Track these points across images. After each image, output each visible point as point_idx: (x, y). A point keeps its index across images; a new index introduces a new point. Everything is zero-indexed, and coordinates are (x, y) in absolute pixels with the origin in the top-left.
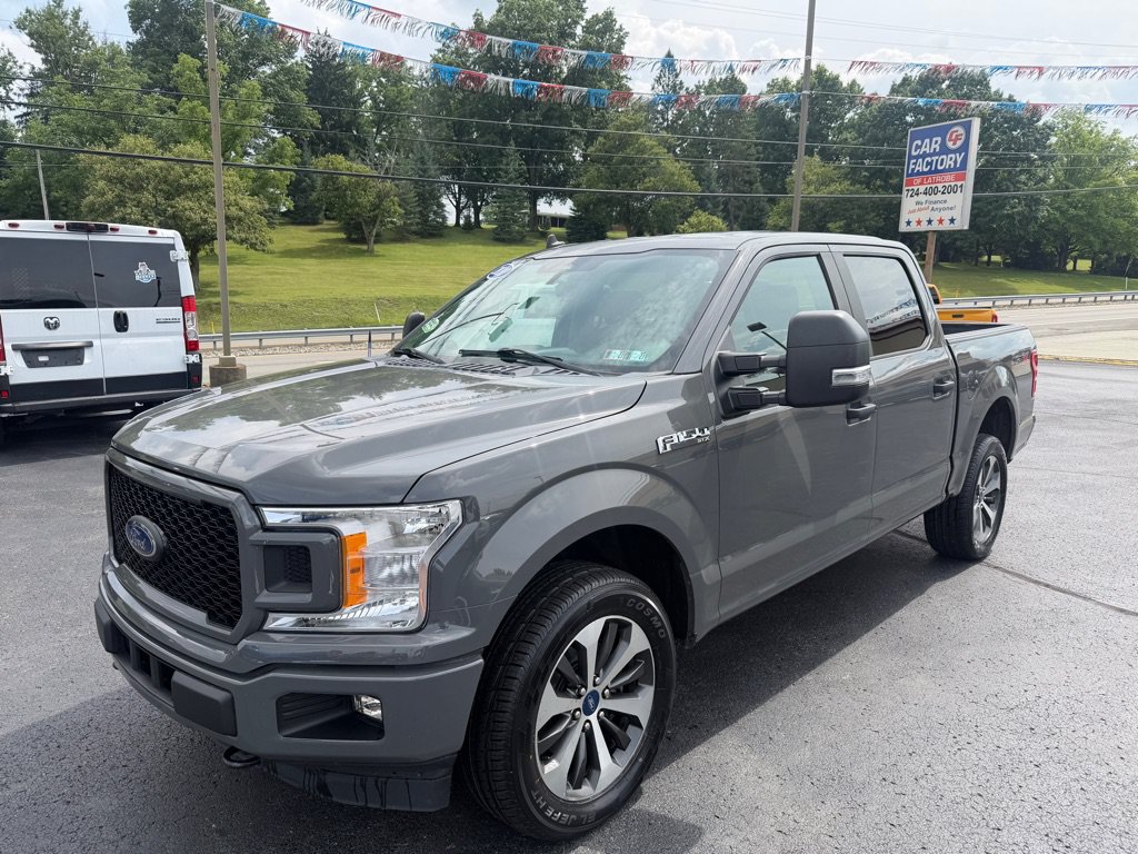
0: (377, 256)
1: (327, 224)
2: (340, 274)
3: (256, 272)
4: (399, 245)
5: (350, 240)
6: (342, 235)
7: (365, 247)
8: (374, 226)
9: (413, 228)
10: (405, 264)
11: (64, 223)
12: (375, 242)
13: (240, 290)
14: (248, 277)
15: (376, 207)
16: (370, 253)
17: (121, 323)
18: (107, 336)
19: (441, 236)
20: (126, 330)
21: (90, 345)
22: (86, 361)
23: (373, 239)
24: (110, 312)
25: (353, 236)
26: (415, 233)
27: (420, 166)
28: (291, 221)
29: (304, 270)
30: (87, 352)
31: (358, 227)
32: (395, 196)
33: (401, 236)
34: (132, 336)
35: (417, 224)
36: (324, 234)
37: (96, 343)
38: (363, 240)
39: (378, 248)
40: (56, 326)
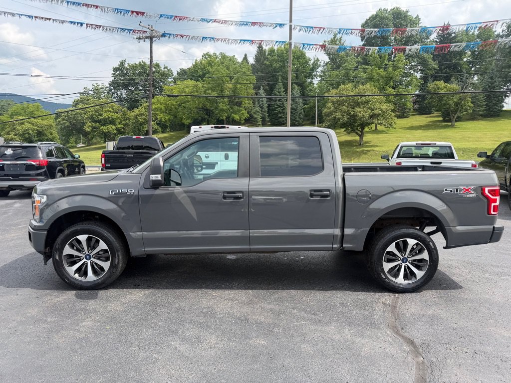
0: (455, 128)
1: (436, 113)
2: (430, 137)
3: (390, 137)
4: (471, 122)
5: (444, 121)
6: (441, 119)
7: (450, 124)
8: (456, 113)
9: (481, 113)
10: (469, 131)
11: (214, 126)
12: (456, 121)
13: (380, 145)
14: (386, 139)
15: (457, 104)
16: (452, 126)
17: (227, 157)
18: (223, 161)
19: (498, 116)
20: (228, 159)
21: (217, 163)
22: (216, 168)
23: (454, 120)
24: (224, 153)
25: (447, 119)
26: (482, 115)
27: (489, 80)
28: (419, 113)
29: (414, 135)
30: (216, 165)
31: (448, 115)
32: (470, 98)
33: (473, 117)
34: (230, 161)
35: (484, 110)
36: (433, 118)
37: (219, 163)
38: (450, 121)
39: (457, 124)
40: (208, 157)
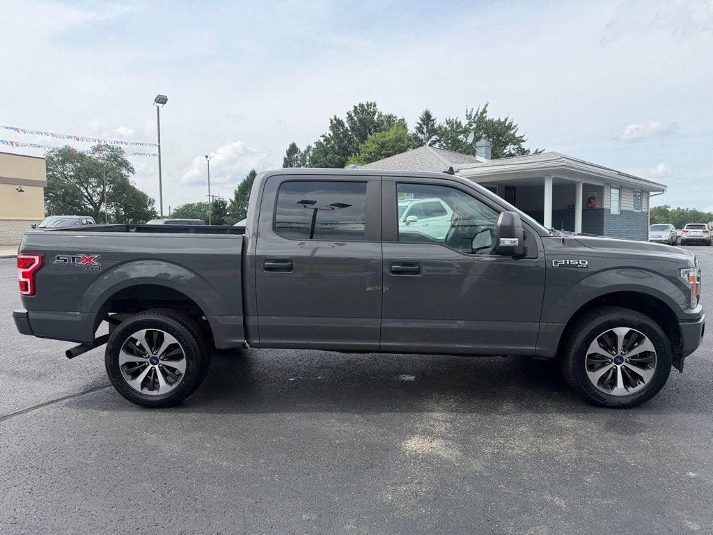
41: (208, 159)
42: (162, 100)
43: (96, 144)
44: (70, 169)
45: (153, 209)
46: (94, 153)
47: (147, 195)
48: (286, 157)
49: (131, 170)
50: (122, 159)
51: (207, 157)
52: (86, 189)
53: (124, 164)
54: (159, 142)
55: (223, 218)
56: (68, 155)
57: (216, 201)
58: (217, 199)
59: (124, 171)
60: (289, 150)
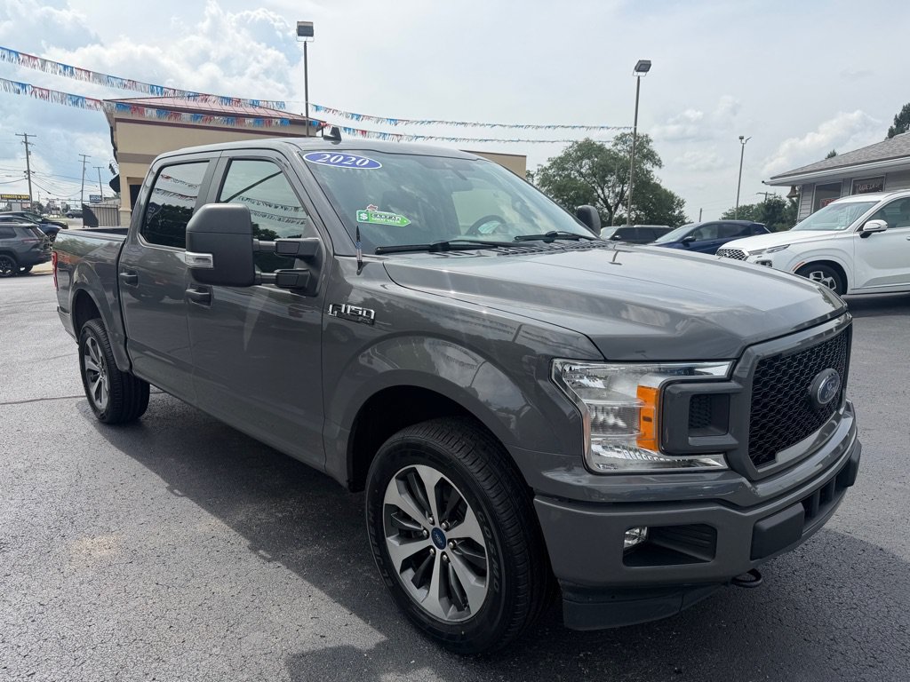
41: (744, 141)
42: (644, 66)
43: (618, 133)
44: (586, 166)
45: (681, 212)
46: (616, 144)
47: (676, 195)
48: (894, 127)
49: (658, 163)
50: (649, 150)
51: (741, 138)
52: (602, 190)
53: (650, 156)
54: (636, 125)
55: (775, 225)
56: (588, 149)
57: (770, 201)
58: (771, 198)
59: (648, 166)
60: (901, 115)
